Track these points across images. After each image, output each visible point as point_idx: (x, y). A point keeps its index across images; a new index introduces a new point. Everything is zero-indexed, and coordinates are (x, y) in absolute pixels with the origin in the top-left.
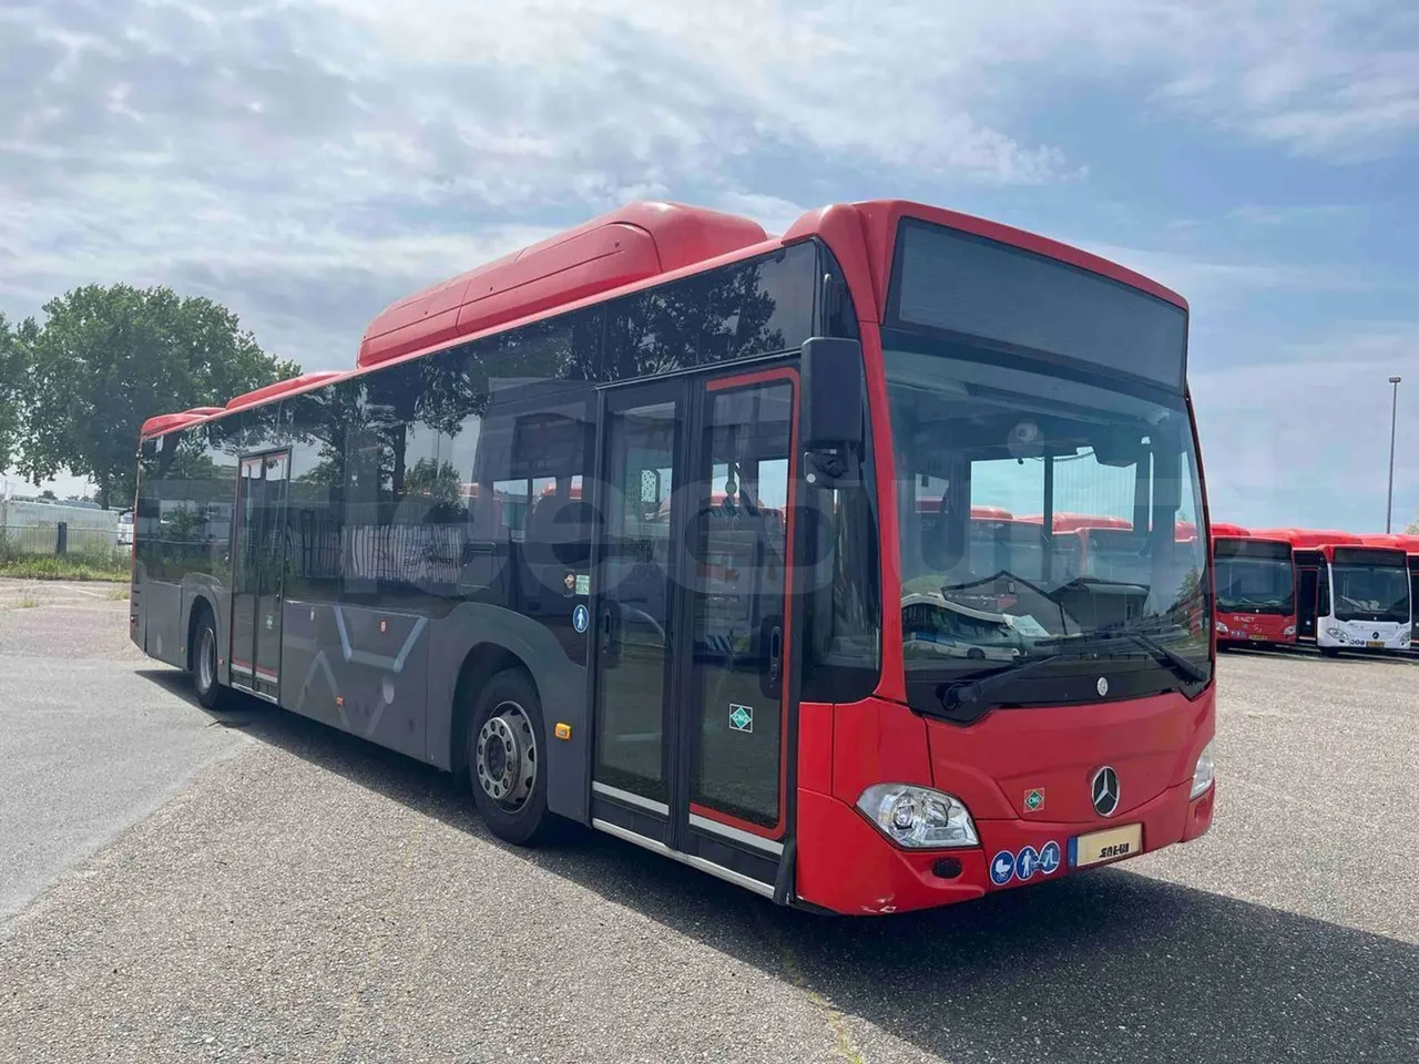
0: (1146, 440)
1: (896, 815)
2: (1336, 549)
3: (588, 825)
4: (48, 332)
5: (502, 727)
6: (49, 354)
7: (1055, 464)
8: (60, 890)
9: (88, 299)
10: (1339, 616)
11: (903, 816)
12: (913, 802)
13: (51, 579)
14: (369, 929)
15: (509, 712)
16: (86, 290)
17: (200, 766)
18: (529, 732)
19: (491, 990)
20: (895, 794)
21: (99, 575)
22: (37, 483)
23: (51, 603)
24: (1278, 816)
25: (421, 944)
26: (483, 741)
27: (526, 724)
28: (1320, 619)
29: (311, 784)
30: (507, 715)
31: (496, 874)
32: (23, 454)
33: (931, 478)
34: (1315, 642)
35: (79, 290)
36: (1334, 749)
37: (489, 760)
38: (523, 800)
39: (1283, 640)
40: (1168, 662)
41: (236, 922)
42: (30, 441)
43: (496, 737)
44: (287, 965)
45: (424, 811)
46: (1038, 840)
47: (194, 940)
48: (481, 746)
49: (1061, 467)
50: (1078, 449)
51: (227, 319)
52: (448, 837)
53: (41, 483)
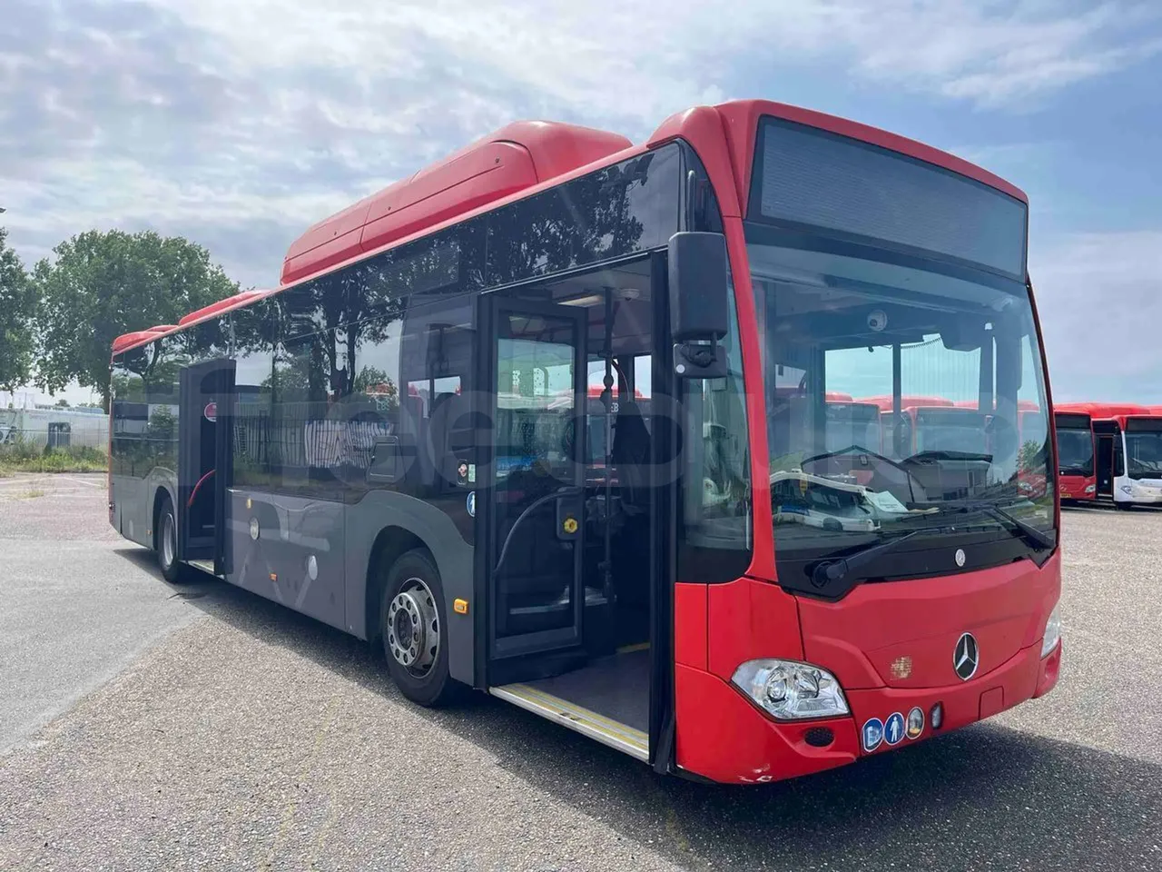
0: (988, 326)
1: (769, 688)
2: (1128, 418)
3: (486, 692)
4: (58, 270)
5: (408, 602)
6: (59, 289)
7: (902, 350)
8: (12, 762)
9: (88, 243)
10: (1132, 476)
11: (777, 689)
12: (786, 676)
13: (59, 472)
14: (284, 796)
15: (415, 588)
16: (87, 235)
17: (156, 636)
18: (432, 606)
19: (390, 861)
20: (769, 669)
21: (97, 468)
22: (52, 393)
23: (56, 492)
24: (1106, 661)
25: (330, 810)
26: (393, 614)
27: (429, 599)
28: (1115, 478)
29: (249, 651)
30: (413, 590)
31: (403, 737)
32: (39, 370)
33: (785, 368)
34: (1112, 498)
35: (82, 235)
36: (1144, 595)
37: (398, 630)
38: (428, 667)
39: (1086, 497)
40: (1019, 531)
41: (163, 791)
42: (45, 360)
43: (403, 610)
44: (203, 836)
45: (346, 674)
46: (905, 706)
47: (123, 810)
48: (391, 619)
49: (909, 353)
50: (924, 336)
51: (201, 254)
52: (364, 700)
53: (55, 393)
